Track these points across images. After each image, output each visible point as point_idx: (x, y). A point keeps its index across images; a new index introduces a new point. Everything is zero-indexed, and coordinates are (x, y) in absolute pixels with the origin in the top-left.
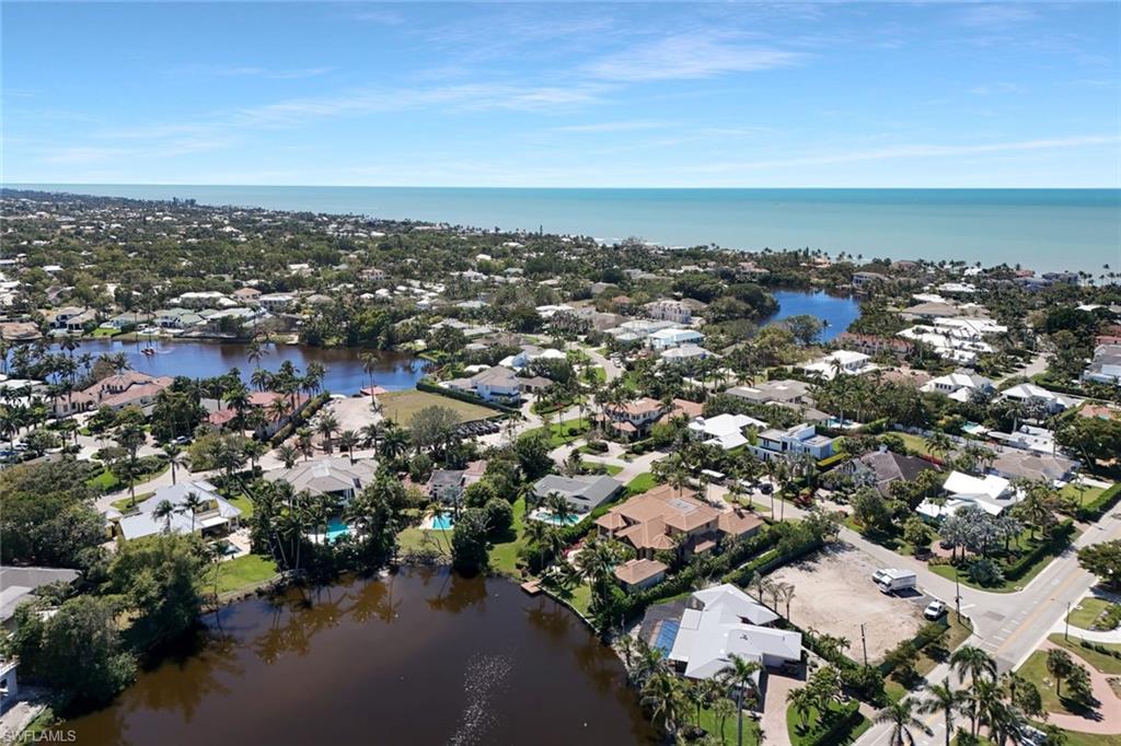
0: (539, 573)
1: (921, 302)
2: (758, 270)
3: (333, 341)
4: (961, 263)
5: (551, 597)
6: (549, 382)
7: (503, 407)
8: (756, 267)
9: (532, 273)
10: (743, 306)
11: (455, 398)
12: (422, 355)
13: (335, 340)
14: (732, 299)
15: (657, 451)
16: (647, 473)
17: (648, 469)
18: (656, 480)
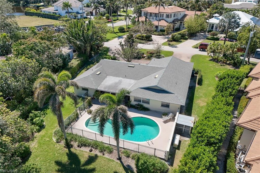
15: (190, 39)
16: (201, 56)
17: (197, 52)
18: (215, 60)
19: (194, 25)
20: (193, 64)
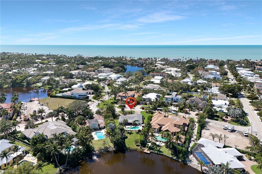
0: (146, 146)
1: (157, 66)
2: (115, 61)
3: (6, 86)
4: (156, 58)
5: (155, 153)
6: (93, 91)
7: (84, 99)
8: (115, 60)
9: (59, 63)
10: (121, 69)
11: (66, 98)
12: (41, 87)
13: (7, 85)
14: (118, 67)
15: (138, 105)
16: (143, 111)
17: (141, 110)
18: (147, 112)
19: (139, 100)
20: (142, 115)
